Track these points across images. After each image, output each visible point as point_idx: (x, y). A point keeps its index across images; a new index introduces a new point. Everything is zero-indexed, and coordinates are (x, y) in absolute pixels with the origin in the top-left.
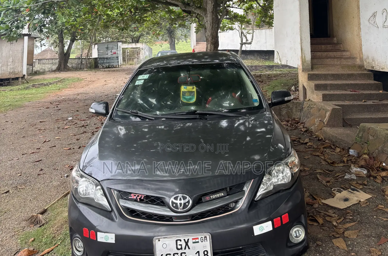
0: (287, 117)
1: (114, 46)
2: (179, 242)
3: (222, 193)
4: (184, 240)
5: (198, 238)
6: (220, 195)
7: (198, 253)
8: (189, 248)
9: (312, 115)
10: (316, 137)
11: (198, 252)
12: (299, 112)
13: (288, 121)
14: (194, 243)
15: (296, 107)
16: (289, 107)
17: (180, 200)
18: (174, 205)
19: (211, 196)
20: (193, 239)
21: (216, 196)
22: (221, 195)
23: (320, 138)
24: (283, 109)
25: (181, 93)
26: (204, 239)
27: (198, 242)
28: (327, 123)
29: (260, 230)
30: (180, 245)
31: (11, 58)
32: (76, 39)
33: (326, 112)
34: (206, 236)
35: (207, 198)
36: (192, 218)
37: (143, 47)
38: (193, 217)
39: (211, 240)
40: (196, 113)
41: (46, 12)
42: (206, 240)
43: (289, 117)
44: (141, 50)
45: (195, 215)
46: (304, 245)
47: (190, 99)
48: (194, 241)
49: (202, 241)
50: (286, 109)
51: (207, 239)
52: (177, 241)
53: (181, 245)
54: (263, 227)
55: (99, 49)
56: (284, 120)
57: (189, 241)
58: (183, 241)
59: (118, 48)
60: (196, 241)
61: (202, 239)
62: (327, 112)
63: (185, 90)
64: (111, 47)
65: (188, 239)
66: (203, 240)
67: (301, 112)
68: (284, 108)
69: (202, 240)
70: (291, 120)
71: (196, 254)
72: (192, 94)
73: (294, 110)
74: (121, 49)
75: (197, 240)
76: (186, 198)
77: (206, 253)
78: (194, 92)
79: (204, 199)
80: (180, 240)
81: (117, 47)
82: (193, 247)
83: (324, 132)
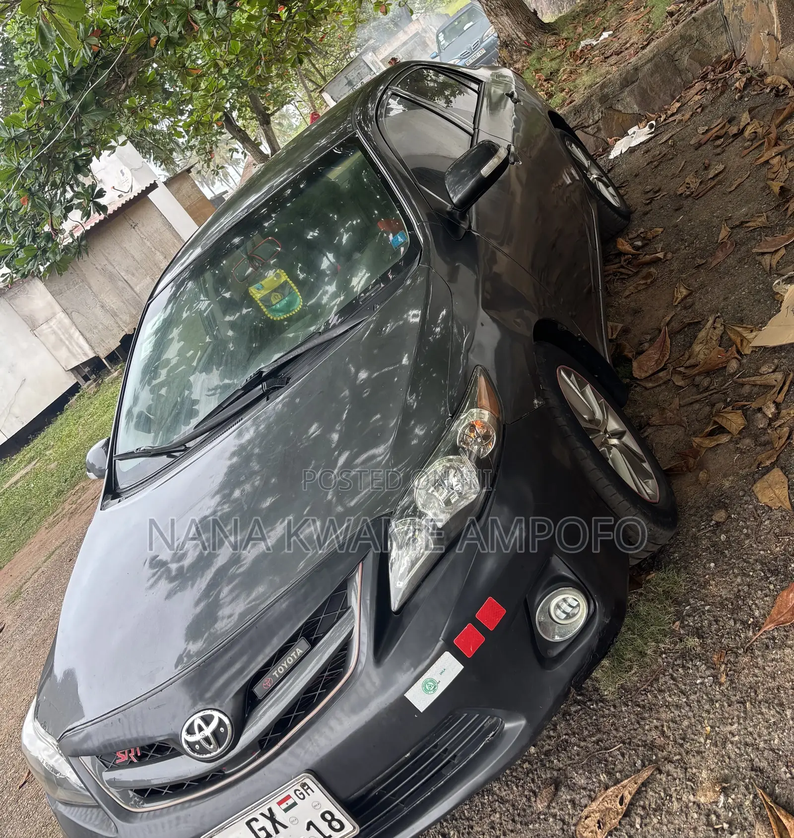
0: (698, 66)
1: (359, 71)
2: (253, 824)
3: (297, 650)
4: (262, 814)
5: (289, 797)
6: (293, 657)
7: (311, 827)
8: (285, 827)
9: (751, 28)
10: (771, 91)
11: (310, 824)
12: (722, 32)
13: (704, 78)
14: (286, 810)
15: (709, 27)
16: (691, 38)
17: (201, 729)
18: (197, 747)
19: (275, 673)
20: (280, 803)
21: (285, 665)
22: (296, 654)
23: (781, 87)
24: (679, 53)
25: (260, 304)
26: (302, 791)
27: (295, 804)
28: (782, 33)
29: (426, 691)
30: (260, 830)
31: (158, 254)
32: (269, 115)
33: (768, 5)
34: (303, 782)
35: (266, 683)
36: (261, 746)
37: (424, 27)
38: (264, 742)
39: (320, 785)
40: (264, 374)
41: (80, 163)
42: (309, 791)
43: (702, 65)
44: (424, 35)
45: (265, 736)
46: (598, 628)
47: (290, 305)
48: (284, 806)
49: (302, 796)
50: (686, 50)
51: (309, 788)
52: (248, 824)
53: (263, 829)
54: (432, 680)
55: (334, 97)
56: (694, 79)
57: (274, 811)
58: (260, 818)
59: (371, 69)
60: (289, 804)
61: (298, 792)
62: (770, 5)
63: (264, 292)
64: (355, 76)
65: (270, 810)
66: (302, 793)
67: (726, 31)
68: (678, 49)
69: (300, 794)
70: (710, 67)
71: (308, 829)
72: (287, 291)
73: (708, 37)
74: (381, 64)
75: (290, 802)
76: (211, 717)
77: (328, 817)
78: (286, 282)
79: (258, 690)
80: (256, 820)
81: (366, 68)
82: (291, 820)
83: (784, 63)
